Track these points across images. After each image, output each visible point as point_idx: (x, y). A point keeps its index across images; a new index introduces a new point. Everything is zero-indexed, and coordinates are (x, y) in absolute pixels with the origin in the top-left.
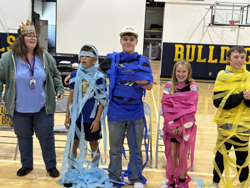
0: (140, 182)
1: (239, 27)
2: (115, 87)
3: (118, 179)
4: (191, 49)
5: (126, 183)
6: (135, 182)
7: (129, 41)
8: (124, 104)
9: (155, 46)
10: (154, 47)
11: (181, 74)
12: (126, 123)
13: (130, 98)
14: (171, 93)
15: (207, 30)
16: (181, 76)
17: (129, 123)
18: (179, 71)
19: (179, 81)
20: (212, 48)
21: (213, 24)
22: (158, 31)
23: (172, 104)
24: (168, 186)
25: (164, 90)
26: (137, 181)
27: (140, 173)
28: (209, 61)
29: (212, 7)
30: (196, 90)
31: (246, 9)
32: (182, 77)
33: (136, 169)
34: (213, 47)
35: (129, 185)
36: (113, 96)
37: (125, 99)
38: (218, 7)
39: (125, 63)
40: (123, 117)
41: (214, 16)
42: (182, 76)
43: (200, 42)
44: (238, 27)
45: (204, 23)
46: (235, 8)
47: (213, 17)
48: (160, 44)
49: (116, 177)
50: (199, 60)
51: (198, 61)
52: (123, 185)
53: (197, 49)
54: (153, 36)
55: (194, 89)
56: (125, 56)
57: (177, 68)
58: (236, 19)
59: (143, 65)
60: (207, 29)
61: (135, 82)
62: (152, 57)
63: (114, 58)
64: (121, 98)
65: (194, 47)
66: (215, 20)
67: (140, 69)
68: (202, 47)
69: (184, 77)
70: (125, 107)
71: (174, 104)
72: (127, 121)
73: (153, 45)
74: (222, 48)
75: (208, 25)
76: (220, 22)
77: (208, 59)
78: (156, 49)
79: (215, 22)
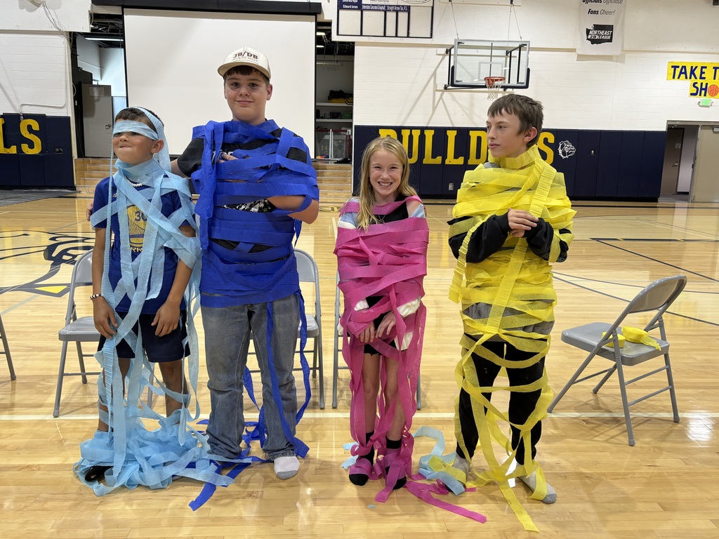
0: (290, 455)
1: (504, 90)
2: (214, 216)
3: (234, 451)
4: (411, 137)
5: (255, 459)
6: (278, 456)
7: (243, 90)
8: (242, 261)
9: (340, 134)
10: (338, 137)
11: (385, 175)
12: (250, 309)
13: (256, 245)
14: (364, 226)
15: (441, 98)
16: (385, 181)
17: (257, 309)
18: (378, 167)
19: (379, 193)
20: (452, 135)
21: (453, 85)
22: (345, 105)
23: (367, 254)
24: (359, 459)
25: (341, 220)
26: (281, 452)
27: (290, 432)
28: (447, 162)
29: (450, 50)
30: (423, 216)
31: (515, 53)
32: (388, 183)
33: (278, 424)
34: (455, 133)
35: (263, 462)
36: (210, 239)
37: (240, 246)
38: (460, 51)
39: (238, 151)
40: (241, 294)
41: (453, 67)
42: (388, 179)
43: (428, 123)
44: (502, 90)
45: (435, 84)
46: (495, 52)
47: (452, 71)
48: (350, 131)
49: (229, 448)
50: (428, 160)
51: (425, 162)
52: (247, 465)
53: (422, 138)
54: (335, 115)
55: (418, 213)
56: (239, 131)
57: (372, 158)
58: (496, 73)
59: (287, 157)
60: (442, 95)
61: (266, 201)
62: (335, 157)
63: (208, 137)
64: (232, 245)
65: (416, 134)
66: (457, 78)
67: (280, 167)
68: (432, 132)
69: (392, 183)
70: (244, 266)
71: (371, 254)
72: (252, 305)
73: (336, 132)
74: (471, 133)
75: (442, 88)
76: (466, 81)
77: (444, 157)
78: (343, 140)
79: (457, 81)
